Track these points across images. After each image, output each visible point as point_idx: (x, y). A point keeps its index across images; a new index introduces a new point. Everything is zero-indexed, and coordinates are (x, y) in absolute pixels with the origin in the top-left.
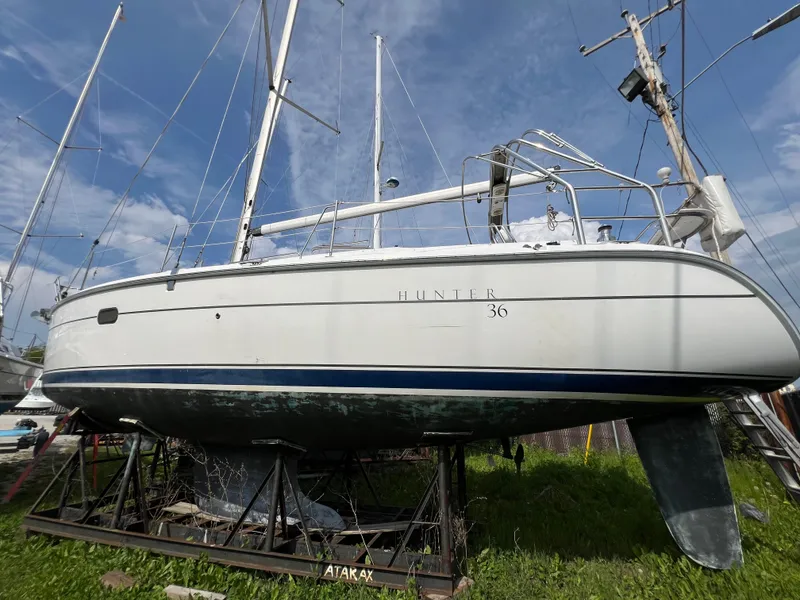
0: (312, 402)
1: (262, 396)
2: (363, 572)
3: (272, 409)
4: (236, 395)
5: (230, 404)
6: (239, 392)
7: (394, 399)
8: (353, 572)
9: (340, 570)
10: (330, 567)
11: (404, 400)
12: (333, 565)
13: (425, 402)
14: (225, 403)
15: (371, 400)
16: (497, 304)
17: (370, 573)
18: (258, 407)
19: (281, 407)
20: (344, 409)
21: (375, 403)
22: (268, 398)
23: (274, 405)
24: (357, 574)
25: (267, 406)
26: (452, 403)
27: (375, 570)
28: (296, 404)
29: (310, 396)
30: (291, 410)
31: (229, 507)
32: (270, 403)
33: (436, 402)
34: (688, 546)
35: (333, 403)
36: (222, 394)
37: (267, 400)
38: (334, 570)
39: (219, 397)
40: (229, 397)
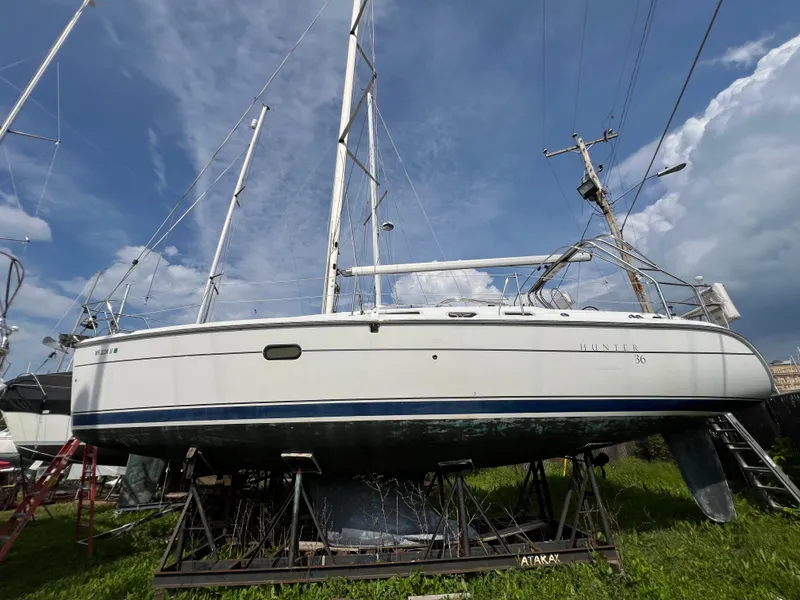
0: (518, 425)
1: (475, 422)
2: (551, 557)
3: (482, 432)
4: (452, 423)
5: (443, 431)
6: (454, 420)
7: (577, 420)
8: (543, 558)
9: (533, 559)
10: (524, 558)
11: (584, 420)
12: (526, 556)
13: (596, 421)
14: (438, 431)
15: (562, 421)
16: (640, 355)
17: (557, 556)
18: (470, 432)
19: (491, 430)
20: (540, 429)
21: (563, 424)
22: (481, 424)
23: (484, 429)
24: (547, 559)
25: (478, 430)
26: (612, 420)
27: (560, 553)
28: (504, 428)
29: (517, 421)
30: (497, 433)
31: (367, 535)
32: (482, 428)
33: (603, 421)
34: (708, 510)
35: (533, 425)
36: (437, 423)
37: (480, 425)
38: (528, 560)
39: (434, 426)
40: (442, 425)
